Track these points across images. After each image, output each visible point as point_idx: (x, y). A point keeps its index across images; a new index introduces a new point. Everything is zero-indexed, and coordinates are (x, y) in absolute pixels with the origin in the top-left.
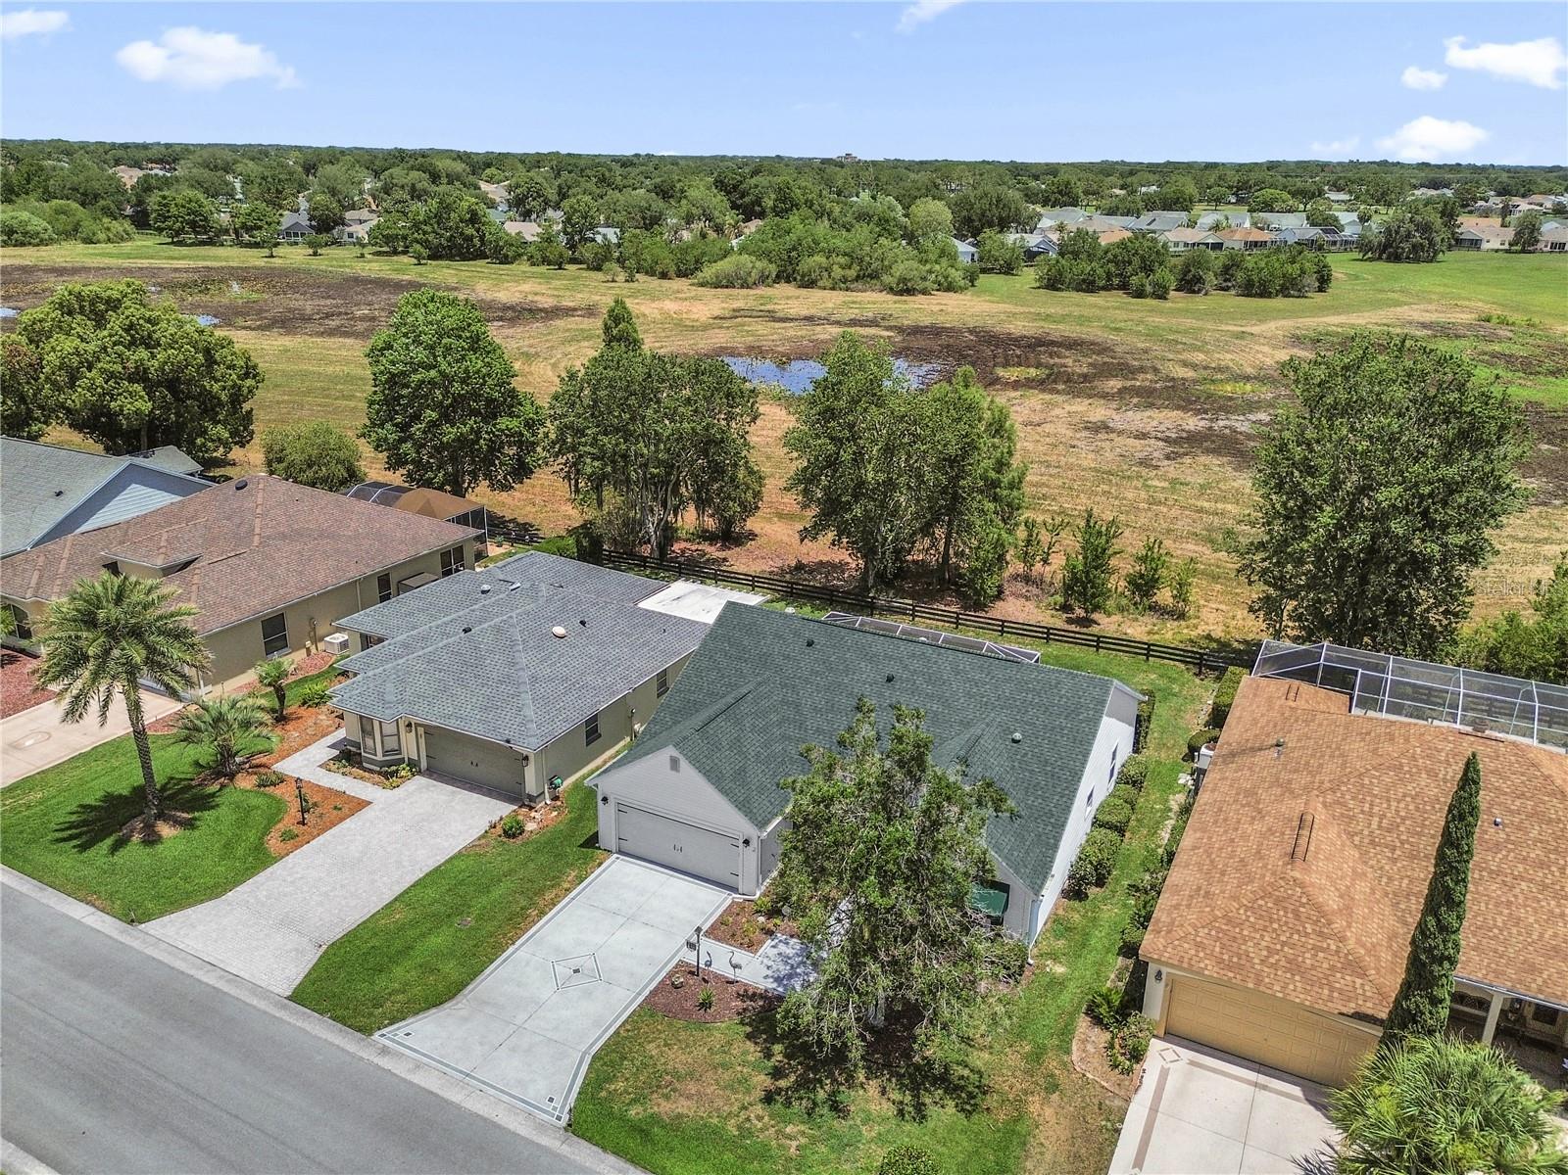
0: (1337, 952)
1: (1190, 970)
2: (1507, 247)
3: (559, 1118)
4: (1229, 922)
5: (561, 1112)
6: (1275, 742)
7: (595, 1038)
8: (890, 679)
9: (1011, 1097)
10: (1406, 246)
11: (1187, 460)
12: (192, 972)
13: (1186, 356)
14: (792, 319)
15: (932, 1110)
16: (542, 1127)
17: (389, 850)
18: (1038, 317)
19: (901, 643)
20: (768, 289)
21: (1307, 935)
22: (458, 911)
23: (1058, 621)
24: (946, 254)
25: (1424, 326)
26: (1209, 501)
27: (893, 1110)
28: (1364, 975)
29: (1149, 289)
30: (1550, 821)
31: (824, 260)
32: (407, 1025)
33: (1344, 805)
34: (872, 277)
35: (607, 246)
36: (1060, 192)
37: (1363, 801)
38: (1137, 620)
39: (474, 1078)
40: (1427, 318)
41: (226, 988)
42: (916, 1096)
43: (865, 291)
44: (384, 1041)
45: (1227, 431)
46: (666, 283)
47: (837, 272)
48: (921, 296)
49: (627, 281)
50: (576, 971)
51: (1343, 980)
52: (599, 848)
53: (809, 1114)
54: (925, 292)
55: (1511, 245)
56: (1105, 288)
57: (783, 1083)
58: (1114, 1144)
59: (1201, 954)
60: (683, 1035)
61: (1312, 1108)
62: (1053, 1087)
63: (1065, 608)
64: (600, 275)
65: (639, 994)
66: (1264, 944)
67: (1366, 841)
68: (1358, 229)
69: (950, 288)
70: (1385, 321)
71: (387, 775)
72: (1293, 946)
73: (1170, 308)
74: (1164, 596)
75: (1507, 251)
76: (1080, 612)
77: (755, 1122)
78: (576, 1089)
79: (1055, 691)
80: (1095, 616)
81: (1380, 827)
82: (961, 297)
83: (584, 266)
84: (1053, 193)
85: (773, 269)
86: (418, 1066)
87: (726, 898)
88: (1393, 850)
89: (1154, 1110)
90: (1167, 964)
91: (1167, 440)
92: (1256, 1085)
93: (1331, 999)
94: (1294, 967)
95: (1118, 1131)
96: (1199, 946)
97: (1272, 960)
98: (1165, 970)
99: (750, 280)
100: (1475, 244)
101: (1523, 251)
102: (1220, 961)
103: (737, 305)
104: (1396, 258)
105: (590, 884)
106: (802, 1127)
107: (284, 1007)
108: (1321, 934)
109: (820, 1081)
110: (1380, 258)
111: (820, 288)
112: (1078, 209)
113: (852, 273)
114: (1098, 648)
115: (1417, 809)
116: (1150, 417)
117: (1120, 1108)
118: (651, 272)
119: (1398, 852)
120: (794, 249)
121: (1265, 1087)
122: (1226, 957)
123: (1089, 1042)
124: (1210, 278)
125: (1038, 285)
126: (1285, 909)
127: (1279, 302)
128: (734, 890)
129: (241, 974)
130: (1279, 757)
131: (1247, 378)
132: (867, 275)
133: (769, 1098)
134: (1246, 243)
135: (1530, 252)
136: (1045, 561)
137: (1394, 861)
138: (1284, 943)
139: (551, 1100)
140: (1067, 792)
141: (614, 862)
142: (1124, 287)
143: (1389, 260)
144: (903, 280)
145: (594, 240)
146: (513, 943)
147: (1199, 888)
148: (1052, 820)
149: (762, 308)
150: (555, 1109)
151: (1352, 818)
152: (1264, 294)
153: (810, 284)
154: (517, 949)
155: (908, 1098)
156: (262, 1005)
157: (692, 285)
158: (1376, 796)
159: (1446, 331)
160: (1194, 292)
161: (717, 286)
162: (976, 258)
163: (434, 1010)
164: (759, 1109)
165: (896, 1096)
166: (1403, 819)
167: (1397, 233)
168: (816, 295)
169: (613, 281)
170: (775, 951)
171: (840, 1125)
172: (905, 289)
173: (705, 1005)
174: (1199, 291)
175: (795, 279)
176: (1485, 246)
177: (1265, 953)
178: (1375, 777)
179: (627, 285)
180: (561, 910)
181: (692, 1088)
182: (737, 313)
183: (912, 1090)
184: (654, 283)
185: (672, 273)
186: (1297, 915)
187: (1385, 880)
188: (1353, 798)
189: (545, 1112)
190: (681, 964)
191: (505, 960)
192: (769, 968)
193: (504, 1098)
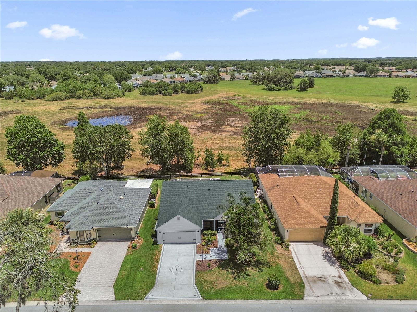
0: (313, 217)
1: (293, 228)
2: (230, 79)
3: (200, 298)
4: (295, 218)
5: (199, 296)
6: (276, 185)
7: (193, 281)
8: (209, 190)
9: (273, 261)
10: (212, 80)
11: (203, 132)
12: (84, 304)
13: (185, 109)
14: (82, 108)
15: (263, 269)
16: (198, 301)
17: (107, 261)
18: (146, 102)
19: (207, 182)
20: (68, 100)
21: (308, 216)
22: (138, 268)
23: (206, 172)
24: (115, 88)
25: (225, 98)
26: (214, 141)
27: (257, 272)
28: (319, 220)
29: (167, 94)
30: (327, 188)
31: (83, 92)
32: (150, 294)
33: (298, 193)
34: (97, 95)
35: (10, 91)
36: (131, 70)
37: (300, 192)
38: (221, 168)
39: (175, 298)
40: (225, 96)
41: (97, 304)
42: (258, 268)
43: (97, 99)
44: (148, 299)
45: (206, 125)
46: (34, 101)
47: (87, 95)
48: (112, 99)
49: (22, 102)
50: (177, 270)
51: (316, 222)
52: (158, 244)
53: (244, 278)
54: (113, 98)
55: (231, 79)
56: (157, 94)
57: (235, 275)
58: (294, 262)
60: (209, 274)
61: (316, 246)
62: (279, 257)
63: (206, 169)
64: (12, 100)
65: (194, 269)
68: (200, 77)
69: (119, 96)
70: (217, 97)
71: (90, 244)
73: (174, 98)
74: (224, 162)
75: (230, 80)
76: (210, 169)
77: (236, 283)
78: (198, 291)
80: (214, 169)
82: (123, 99)
83: (4, 98)
84: (129, 70)
85: (68, 95)
86: (161, 301)
87: (195, 245)
88: (308, 199)
89: (296, 255)
90: (288, 228)
91: (195, 129)
92: (307, 245)
93: (316, 226)
94: (309, 222)
95: (294, 260)
96: (293, 223)
97: (305, 222)
98: (288, 230)
99: (62, 99)
100: (224, 79)
101: (233, 80)
102: (298, 225)
103: (63, 105)
104: (211, 83)
105: (163, 252)
106: (244, 281)
107: (116, 302)
108: (310, 215)
109: (241, 272)
110: (208, 83)
111: (84, 99)
112: (136, 74)
113: (92, 94)
114: (222, 175)
116: (188, 124)
117: (291, 256)
118: (28, 98)
120: (73, 89)
121: (308, 245)
123: (279, 248)
124: (180, 90)
125: (140, 94)
126: (303, 213)
127: (194, 95)
128: (195, 243)
129: (98, 300)
130: (280, 188)
131: (201, 113)
132: (96, 95)
133: (235, 278)
134: (180, 81)
135: (235, 80)
136: (198, 159)
137: (309, 200)
138: (305, 219)
139: (195, 295)
141: (164, 246)
142: (161, 93)
143: (209, 84)
144: (107, 95)
145: (5, 91)
146: (157, 270)
147: (286, 214)
149: (71, 106)
150: (197, 296)
151: (300, 195)
152: (191, 93)
153: (80, 98)
154: (159, 270)
155: (258, 269)
156: (111, 304)
157: (44, 101)
159: (229, 99)
160: (176, 94)
161: (52, 100)
162: (121, 88)
163: (152, 289)
164: (235, 281)
165: (256, 269)
167: (210, 78)
168: (83, 101)
169: (18, 102)
170: (213, 252)
171: (251, 278)
172: (108, 98)
173: (208, 266)
174: (178, 93)
175: (75, 97)
176: (226, 79)
177: (303, 221)
179: (22, 103)
180: (161, 259)
181: (219, 282)
182: (64, 108)
183: (257, 267)
184: (31, 101)
185: (35, 98)
186: (305, 213)
188: (299, 191)
189: (196, 298)
190: (197, 261)
191: (159, 274)
192: (214, 256)
193: (185, 299)
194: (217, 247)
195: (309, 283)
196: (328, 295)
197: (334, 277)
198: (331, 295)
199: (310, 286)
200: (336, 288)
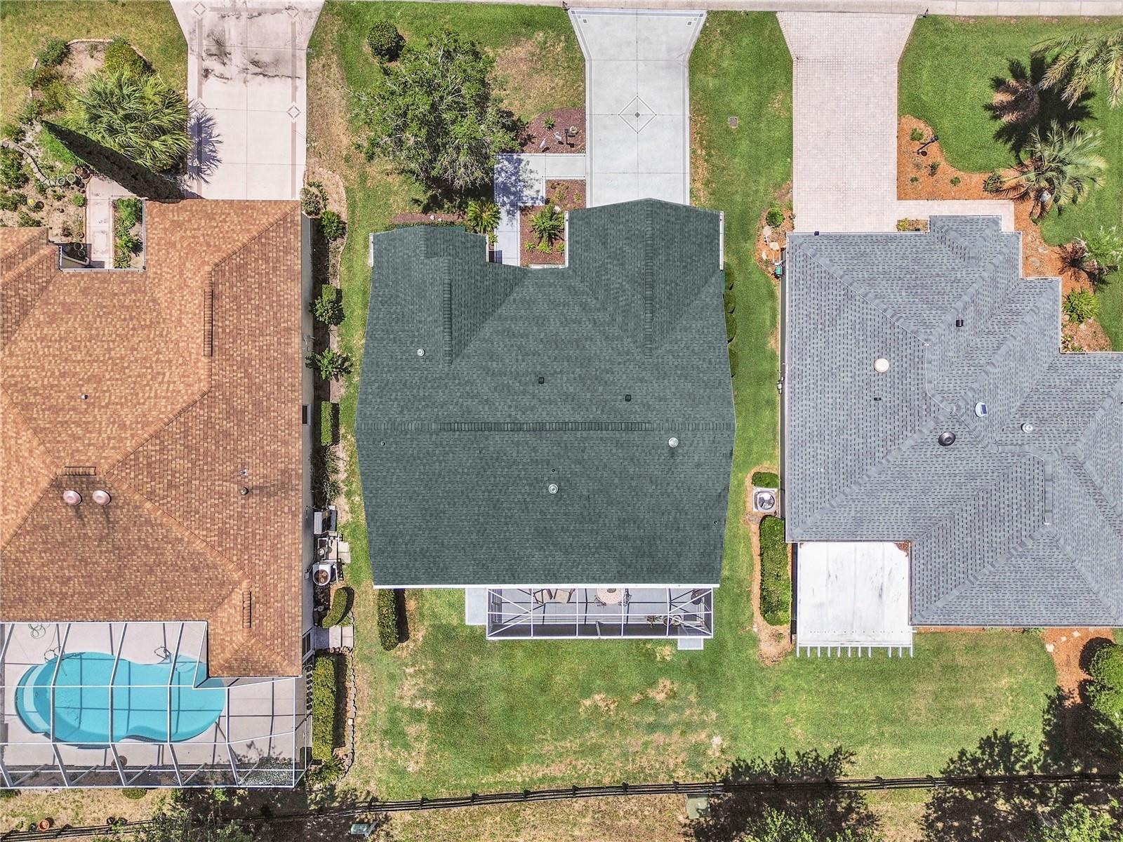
3: (573, 12)
5: (575, 17)
7: (593, 71)
21: (203, 235)
32: (696, 29)
39: (633, 14)
44: (698, 12)
50: (637, 115)
59: (264, 209)
60: (550, 100)
62: (346, 158)
65: (591, 115)
66: (228, 224)
67: (174, 362)
72: (211, 227)
78: (577, 33)
79: (402, 404)
81: (164, 374)
88: (157, 360)
89: (294, 165)
93: (192, 206)
97: (223, 217)
108: (195, 238)
115: (137, 394)
117: (310, 158)
119: (154, 359)
122: (250, 211)
123: (337, 205)
126: (215, 246)
129: (818, 14)
139: (585, 21)
140: (375, 322)
148: (380, 299)
150: (579, 17)
154: (684, 116)
158: (164, 398)
163: (692, 47)
166: (148, 385)
170: (536, 188)
173: (550, 125)
177: (227, 219)
178: (163, 413)
180: (684, 159)
186: (208, 245)
187: (165, 333)
189: (582, 13)
190: (583, 150)
191: (684, 103)
192: (531, 172)
193: (607, 10)
194: (524, 210)
195: (294, 56)
196: (260, 15)
197: (222, 77)
198: (254, 14)
199: (294, 46)
200: (232, 37)
